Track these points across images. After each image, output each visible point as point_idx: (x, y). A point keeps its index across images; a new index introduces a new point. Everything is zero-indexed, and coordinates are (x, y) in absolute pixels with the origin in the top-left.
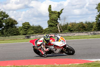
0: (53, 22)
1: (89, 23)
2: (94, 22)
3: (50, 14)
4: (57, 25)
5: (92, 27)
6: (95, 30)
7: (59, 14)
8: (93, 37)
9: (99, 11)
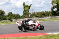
0: (26, 12)
1: (47, 12)
2: (50, 11)
3: (24, 7)
4: (28, 13)
5: (49, 14)
6: (51, 16)
7: (29, 7)
8: (50, 20)
9: (53, 5)
